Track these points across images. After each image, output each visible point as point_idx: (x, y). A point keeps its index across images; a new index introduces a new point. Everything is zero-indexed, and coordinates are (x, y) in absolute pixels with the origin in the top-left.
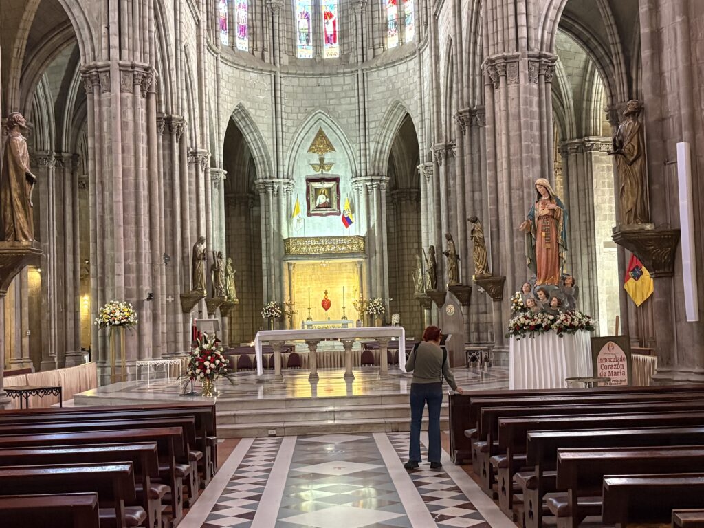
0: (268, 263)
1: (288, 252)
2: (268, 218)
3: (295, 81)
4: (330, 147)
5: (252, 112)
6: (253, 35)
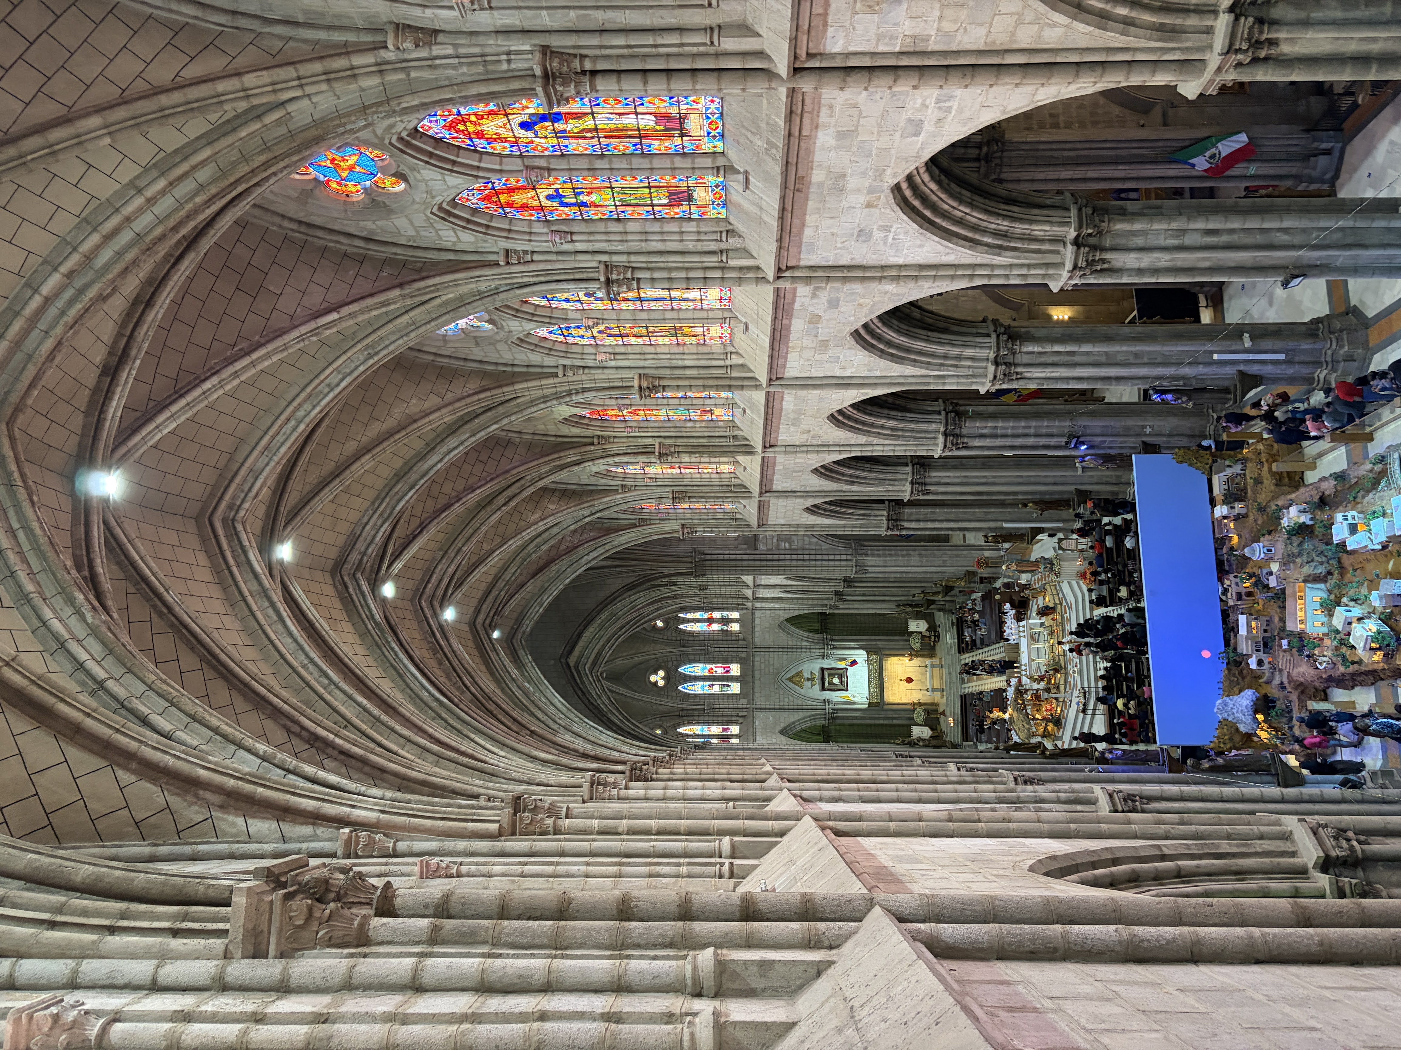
0: (885, 718)
2: (853, 718)
3: (757, 695)
4: (799, 674)
5: (782, 725)
6: (729, 723)
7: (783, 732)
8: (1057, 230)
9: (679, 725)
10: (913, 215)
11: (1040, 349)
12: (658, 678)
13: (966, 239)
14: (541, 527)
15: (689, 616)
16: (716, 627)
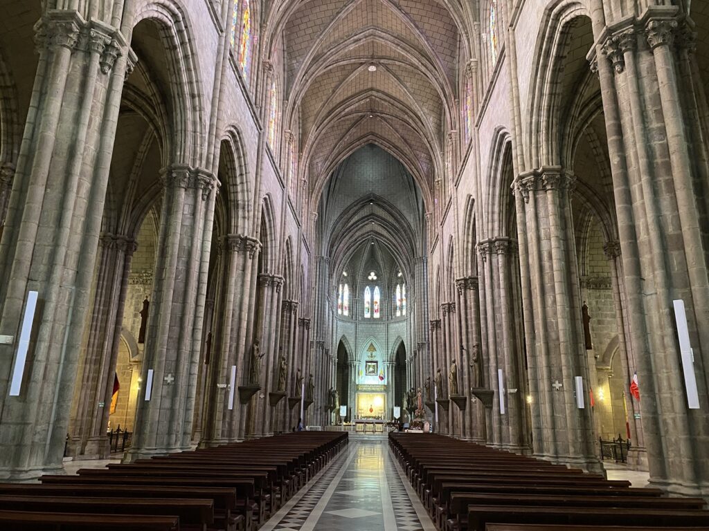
0: (350, 392)
1: (358, 389)
3: (363, 326)
4: (375, 350)
5: (348, 337)
7: (343, 337)
9: (348, 285)
12: (373, 276)
15: (404, 288)
16: (398, 303)
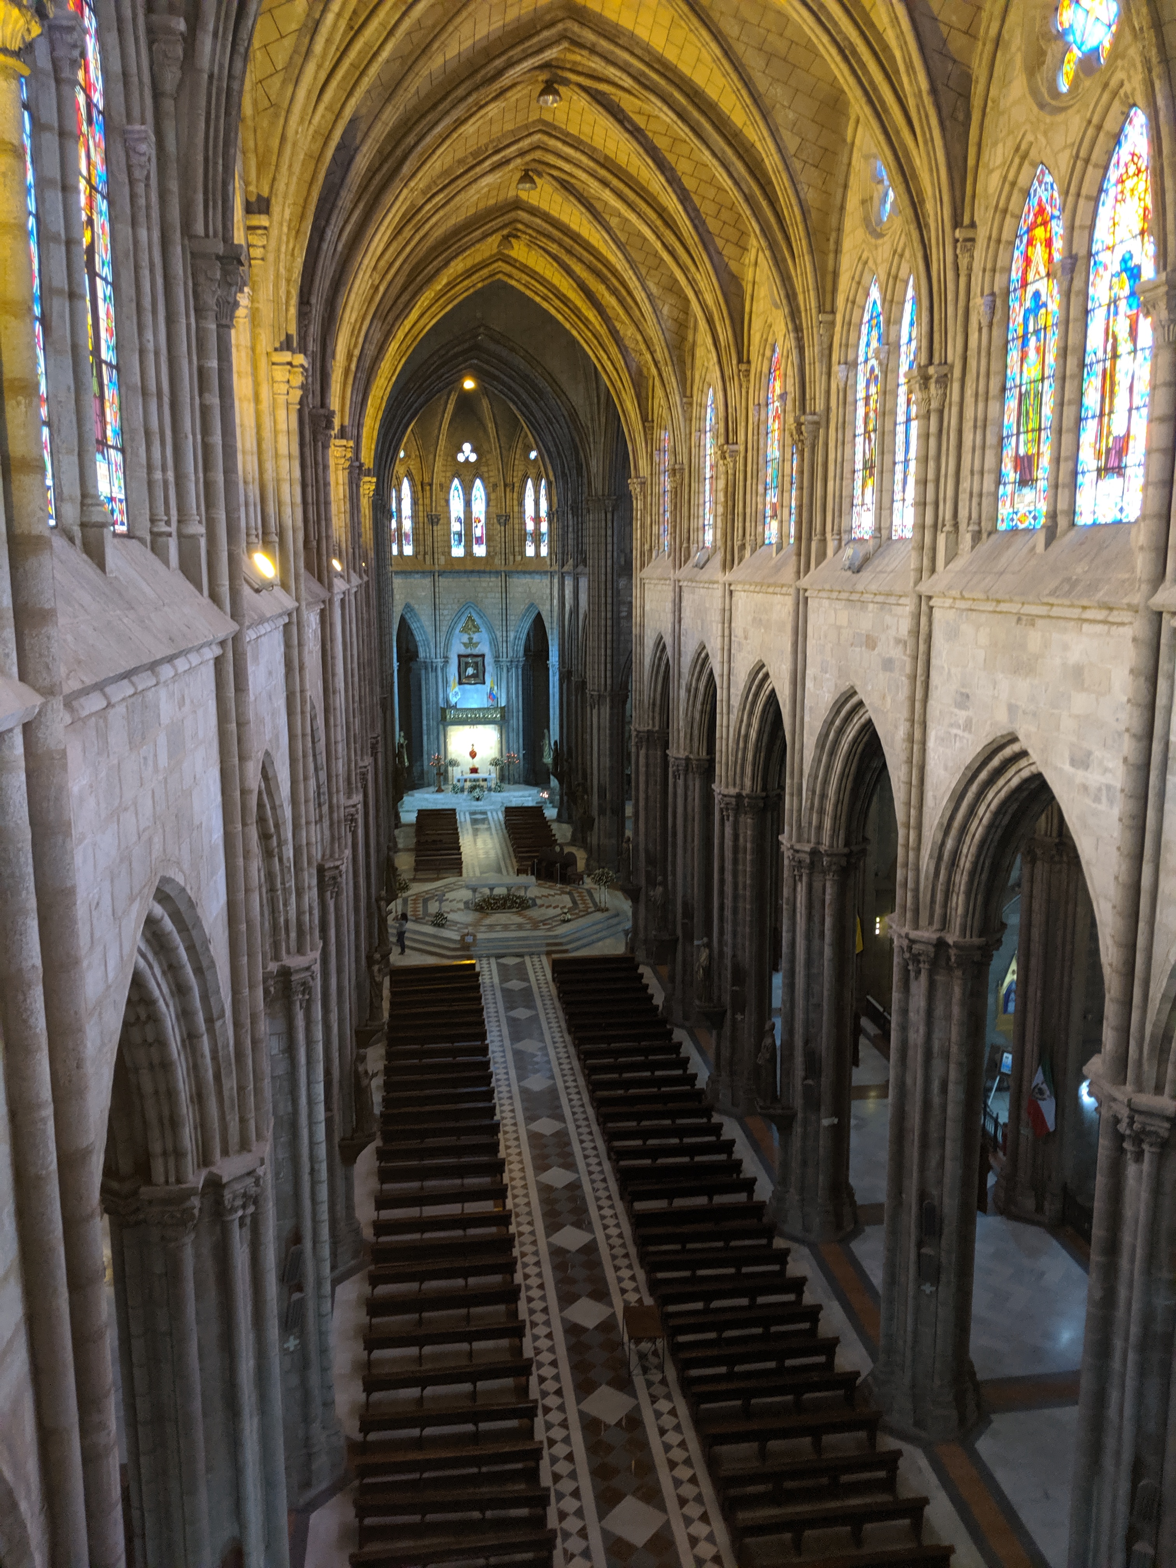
1: (444, 718)
2: (427, 688)
3: (450, 581)
4: (477, 628)
5: (417, 608)
6: (416, 542)
7: (407, 606)
8: (957, 922)
9: (412, 480)
10: (981, 759)
11: (827, 902)
12: (467, 453)
13: (952, 818)
14: (640, 295)
15: (543, 492)
16: (530, 526)
